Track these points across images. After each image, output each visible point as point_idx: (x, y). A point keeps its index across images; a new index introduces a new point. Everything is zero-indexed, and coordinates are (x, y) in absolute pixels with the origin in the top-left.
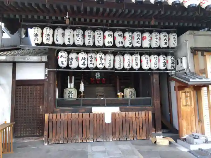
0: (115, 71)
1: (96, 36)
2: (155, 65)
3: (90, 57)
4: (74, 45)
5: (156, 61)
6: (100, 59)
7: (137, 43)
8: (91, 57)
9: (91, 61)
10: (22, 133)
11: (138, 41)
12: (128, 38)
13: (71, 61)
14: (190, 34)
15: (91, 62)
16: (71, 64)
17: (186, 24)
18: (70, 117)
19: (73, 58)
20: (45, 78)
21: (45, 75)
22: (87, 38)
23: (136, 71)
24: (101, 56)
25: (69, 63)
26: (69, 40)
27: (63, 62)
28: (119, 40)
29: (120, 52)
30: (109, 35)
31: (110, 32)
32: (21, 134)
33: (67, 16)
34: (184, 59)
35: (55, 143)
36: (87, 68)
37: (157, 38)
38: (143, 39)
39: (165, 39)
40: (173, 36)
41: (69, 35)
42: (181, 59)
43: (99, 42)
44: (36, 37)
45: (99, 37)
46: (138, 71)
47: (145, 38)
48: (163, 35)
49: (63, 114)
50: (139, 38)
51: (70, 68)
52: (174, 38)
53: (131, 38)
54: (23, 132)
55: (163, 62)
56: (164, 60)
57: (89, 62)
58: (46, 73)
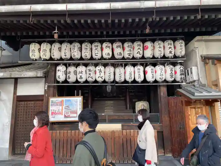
0: (116, 85)
1: (94, 48)
2: (161, 77)
3: (88, 70)
4: (71, 59)
5: (161, 72)
6: (99, 72)
7: (138, 53)
8: (90, 70)
9: (90, 74)
10: (22, 150)
11: (139, 52)
12: (127, 49)
13: (69, 75)
14: (198, 41)
15: (89, 76)
16: (69, 78)
17: (192, 30)
18: (65, 135)
19: (70, 72)
20: (45, 93)
21: (45, 90)
22: (83, 51)
23: (139, 83)
24: (100, 69)
25: (67, 77)
26: (65, 54)
27: (59, 76)
28: (117, 51)
29: (121, 64)
30: (106, 46)
31: (108, 43)
32: (20, 151)
33: (56, 30)
34: (194, 69)
36: (86, 82)
37: (160, 47)
38: (144, 48)
39: (170, 48)
40: (180, 43)
41: (65, 49)
42: (191, 68)
43: (96, 55)
44: (33, 53)
45: (96, 49)
46: (141, 83)
47: (147, 48)
48: (168, 43)
49: (59, 131)
50: (139, 48)
51: (68, 82)
52: (181, 46)
53: (130, 48)
54: (23, 150)
55: (170, 73)
56: (172, 70)
57: (88, 75)
58: (46, 88)
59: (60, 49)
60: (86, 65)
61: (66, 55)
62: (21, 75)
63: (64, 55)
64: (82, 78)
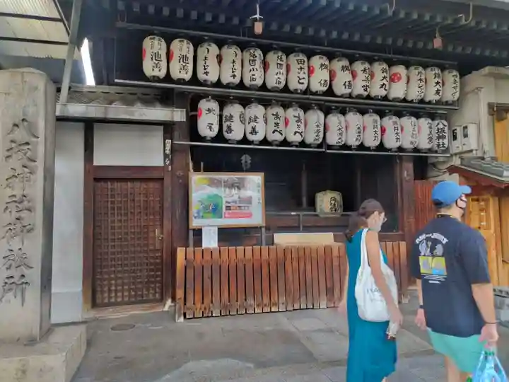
0: (328, 151)
1: (295, 65)
2: (413, 140)
3: (273, 115)
4: (241, 85)
5: (414, 131)
6: (297, 122)
7: (382, 87)
8: (277, 116)
9: (277, 124)
10: (113, 295)
11: (384, 84)
12: (361, 76)
13: (228, 123)
14: (490, 75)
16: (230, 130)
17: (487, 53)
18: (233, 256)
19: (232, 117)
20: (165, 163)
21: (166, 156)
22: (273, 69)
23: (371, 151)
24: (299, 115)
25: (225, 128)
26: (233, 72)
27: (212, 124)
28: (342, 78)
29: (336, 106)
30: (322, 65)
31: (325, 58)
32: (110, 297)
33: (256, 14)
34: (472, 130)
35: (201, 315)
37: (421, 80)
38: (394, 79)
39: (438, 83)
40: (453, 76)
41: (234, 61)
42: (465, 128)
43: (301, 81)
44: (157, 62)
45: (301, 68)
46: (374, 150)
47: (399, 79)
48: (434, 72)
50: (385, 77)
51: (226, 141)
52: (455, 83)
53: (367, 76)
54: (116, 295)
55: (429, 133)
56: (430, 128)
57: (272, 127)
58: (167, 151)
59: (220, 59)
60: (266, 103)
61: (234, 76)
62: (132, 113)
63: (231, 74)
64: (256, 133)
